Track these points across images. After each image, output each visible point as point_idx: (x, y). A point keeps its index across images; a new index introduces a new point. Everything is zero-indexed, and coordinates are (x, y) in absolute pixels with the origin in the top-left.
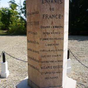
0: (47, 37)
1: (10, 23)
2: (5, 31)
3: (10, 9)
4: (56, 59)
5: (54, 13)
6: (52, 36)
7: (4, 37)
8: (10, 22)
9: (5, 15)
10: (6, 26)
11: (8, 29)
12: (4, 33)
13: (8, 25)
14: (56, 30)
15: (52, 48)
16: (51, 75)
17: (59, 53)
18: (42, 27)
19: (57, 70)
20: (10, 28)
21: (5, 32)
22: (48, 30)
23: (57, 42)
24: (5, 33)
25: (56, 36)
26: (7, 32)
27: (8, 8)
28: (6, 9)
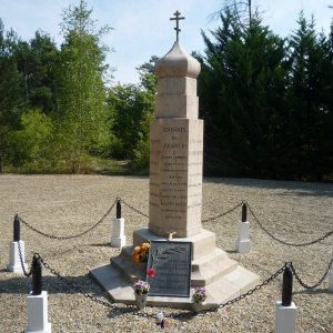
0: (169, 168)
1: (139, 138)
2: (122, 163)
3: (143, 89)
4: (178, 194)
5: (176, 142)
6: (174, 167)
7: (120, 180)
8: (140, 134)
9: (125, 111)
10: (126, 147)
11: (133, 157)
12: (117, 169)
13: (134, 142)
14: (179, 161)
15: (174, 181)
16: (173, 214)
17: (182, 187)
18: (163, 157)
19: (180, 208)
20: (138, 154)
21: (124, 166)
22: (170, 161)
23: (180, 174)
24: (122, 170)
25: (180, 167)
26: (129, 165)
27: (137, 86)
28: (129, 89)
